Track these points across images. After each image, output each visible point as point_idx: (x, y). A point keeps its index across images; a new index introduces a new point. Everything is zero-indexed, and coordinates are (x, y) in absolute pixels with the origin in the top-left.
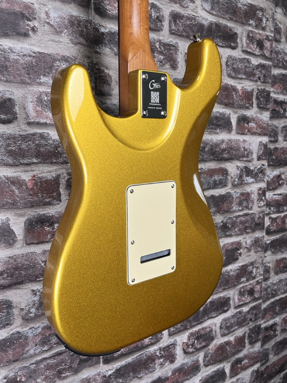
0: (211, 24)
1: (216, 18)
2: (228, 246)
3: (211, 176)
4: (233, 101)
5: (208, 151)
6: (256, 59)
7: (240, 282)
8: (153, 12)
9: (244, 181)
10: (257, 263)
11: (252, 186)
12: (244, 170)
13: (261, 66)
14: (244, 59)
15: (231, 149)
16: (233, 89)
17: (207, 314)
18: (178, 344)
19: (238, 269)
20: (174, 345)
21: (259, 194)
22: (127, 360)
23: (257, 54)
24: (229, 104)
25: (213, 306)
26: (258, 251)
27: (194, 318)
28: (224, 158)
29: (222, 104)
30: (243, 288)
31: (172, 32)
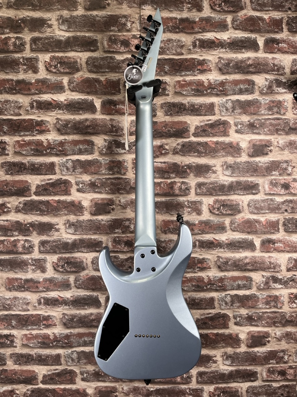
0: (232, 182)
1: (236, 178)
2: (254, 333)
3: (234, 281)
4: (257, 230)
5: (231, 264)
6: (281, 198)
7: (269, 362)
8: (183, 186)
9: (271, 286)
10: (290, 351)
11: (280, 291)
12: (271, 278)
13: (287, 201)
14: (267, 199)
15: (255, 262)
16: (256, 221)
17: (233, 378)
18: (205, 391)
19: (266, 353)
20: (202, 390)
21: (290, 298)
22: (164, 387)
23: (281, 193)
24: (251, 232)
25: (240, 374)
26: (291, 343)
27: (220, 377)
28: (248, 269)
29: (245, 233)
30: (272, 368)
31: (197, 194)
